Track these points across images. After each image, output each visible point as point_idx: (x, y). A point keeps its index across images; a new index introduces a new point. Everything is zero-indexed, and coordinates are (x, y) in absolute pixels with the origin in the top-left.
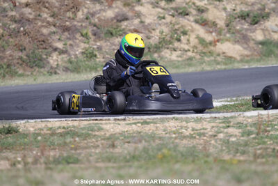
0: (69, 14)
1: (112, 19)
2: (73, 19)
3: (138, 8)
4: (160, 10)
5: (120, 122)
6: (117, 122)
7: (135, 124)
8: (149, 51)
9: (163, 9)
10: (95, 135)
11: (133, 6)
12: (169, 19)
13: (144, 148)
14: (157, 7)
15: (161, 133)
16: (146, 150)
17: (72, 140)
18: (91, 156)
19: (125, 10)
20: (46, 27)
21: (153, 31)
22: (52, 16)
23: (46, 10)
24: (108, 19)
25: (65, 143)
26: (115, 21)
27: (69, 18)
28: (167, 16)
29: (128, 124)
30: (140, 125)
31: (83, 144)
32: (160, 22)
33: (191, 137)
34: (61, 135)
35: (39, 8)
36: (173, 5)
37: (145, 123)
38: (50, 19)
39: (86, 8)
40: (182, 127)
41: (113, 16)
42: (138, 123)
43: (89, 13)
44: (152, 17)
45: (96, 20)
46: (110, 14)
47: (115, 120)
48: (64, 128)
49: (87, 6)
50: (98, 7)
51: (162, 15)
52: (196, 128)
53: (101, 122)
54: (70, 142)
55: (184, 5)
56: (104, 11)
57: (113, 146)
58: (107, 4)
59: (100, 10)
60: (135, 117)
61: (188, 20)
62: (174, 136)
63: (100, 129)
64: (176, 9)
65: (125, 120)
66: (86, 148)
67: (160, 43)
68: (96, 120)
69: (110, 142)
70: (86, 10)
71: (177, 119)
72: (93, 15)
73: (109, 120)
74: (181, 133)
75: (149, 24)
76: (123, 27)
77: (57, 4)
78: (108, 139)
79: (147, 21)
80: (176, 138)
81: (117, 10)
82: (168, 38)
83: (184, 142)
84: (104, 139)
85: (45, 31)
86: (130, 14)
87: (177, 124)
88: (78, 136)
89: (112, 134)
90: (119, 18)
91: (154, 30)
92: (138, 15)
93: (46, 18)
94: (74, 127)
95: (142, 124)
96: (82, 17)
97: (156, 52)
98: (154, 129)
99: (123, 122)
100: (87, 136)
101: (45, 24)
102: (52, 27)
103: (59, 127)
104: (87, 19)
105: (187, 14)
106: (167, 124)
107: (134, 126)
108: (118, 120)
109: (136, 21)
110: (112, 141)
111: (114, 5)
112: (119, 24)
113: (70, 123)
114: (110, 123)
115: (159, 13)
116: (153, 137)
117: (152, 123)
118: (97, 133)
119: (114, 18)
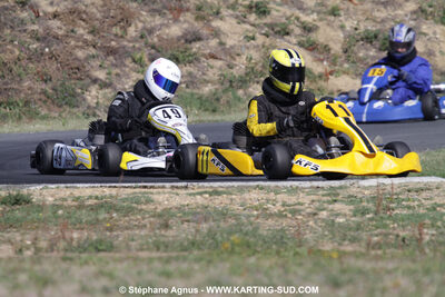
0: (116, 30)
1: (179, 39)
2: (122, 37)
3: (216, 23)
4: (248, 27)
5: (179, 191)
6: (176, 191)
7: (201, 194)
8: (231, 86)
9: (253, 25)
10: (141, 210)
11: (209, 21)
12: (260, 39)
13: (210, 230)
14: (244, 22)
15: (236, 207)
16: (211, 234)
17: (107, 216)
18: (133, 240)
19: (198, 25)
20: (82, 48)
21: (237, 58)
22: (91, 32)
23: (83, 23)
24: (172, 39)
25: (97, 220)
26: (183, 41)
27: (116, 35)
28: (257, 35)
29: (190, 195)
30: (207, 196)
31: (123, 222)
32: (248, 44)
33: (281, 215)
34: (92, 208)
35: (73, 21)
36: (268, 20)
37: (216, 193)
38: (89, 37)
39: (141, 21)
40: (268, 201)
41: (180, 34)
42: (206, 192)
43: (144, 28)
44: (236, 37)
45: (156, 40)
46: (175, 31)
47: (172, 187)
48: (97, 198)
49: (142, 19)
50: (158, 20)
51: (251, 35)
52: (289, 202)
53: (151, 190)
54: (105, 219)
55: (284, 20)
56: (167, 26)
57: (166, 226)
58: (171, 16)
59: (161, 25)
60: (201, 184)
61: (289, 42)
62: (255, 213)
63: (149, 201)
64: (271, 26)
65: (186, 187)
66: (127, 228)
67: (247, 74)
68: (145, 187)
69: (162, 221)
70: (140, 25)
71: (262, 188)
72: (151, 31)
73: (163, 187)
74: (266, 209)
75: (232, 47)
76: (194, 50)
77: (99, 15)
78: (160, 216)
79: (230, 42)
80: (258, 217)
81: (185, 26)
82: (259, 68)
83: (270, 222)
84: (153, 216)
85: (80, 54)
86: (205, 32)
87: (262, 195)
88: (117, 211)
89: (165, 209)
90: (189, 37)
91: (238, 55)
92: (216, 33)
93: (82, 35)
94: (111, 196)
95: (211, 194)
96: (134, 34)
97: (241, 87)
98: (228, 202)
99: (184, 191)
100: (128, 211)
101: (80, 44)
102: (91, 48)
103: (90, 197)
104: (142, 37)
105: (288, 34)
106: (246, 196)
107: (198, 197)
108: (177, 187)
109: (214, 42)
110: (164, 219)
111: (181, 19)
112: (189, 46)
113: (107, 191)
114: (164, 193)
115: (247, 30)
116: (224, 214)
117: (225, 193)
118: (144, 207)
119: (182, 37)
